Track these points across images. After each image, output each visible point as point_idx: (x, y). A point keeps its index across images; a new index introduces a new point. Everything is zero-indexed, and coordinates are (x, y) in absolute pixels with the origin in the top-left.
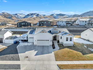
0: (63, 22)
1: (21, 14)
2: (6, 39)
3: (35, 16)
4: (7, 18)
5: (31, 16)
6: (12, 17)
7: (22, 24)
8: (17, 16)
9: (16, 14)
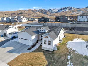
0: (83, 17)
1: (54, 9)
2: (9, 34)
3: (67, 10)
4: (43, 13)
5: (64, 10)
6: (47, 12)
7: (42, 19)
8: (51, 11)
9: (50, 10)
